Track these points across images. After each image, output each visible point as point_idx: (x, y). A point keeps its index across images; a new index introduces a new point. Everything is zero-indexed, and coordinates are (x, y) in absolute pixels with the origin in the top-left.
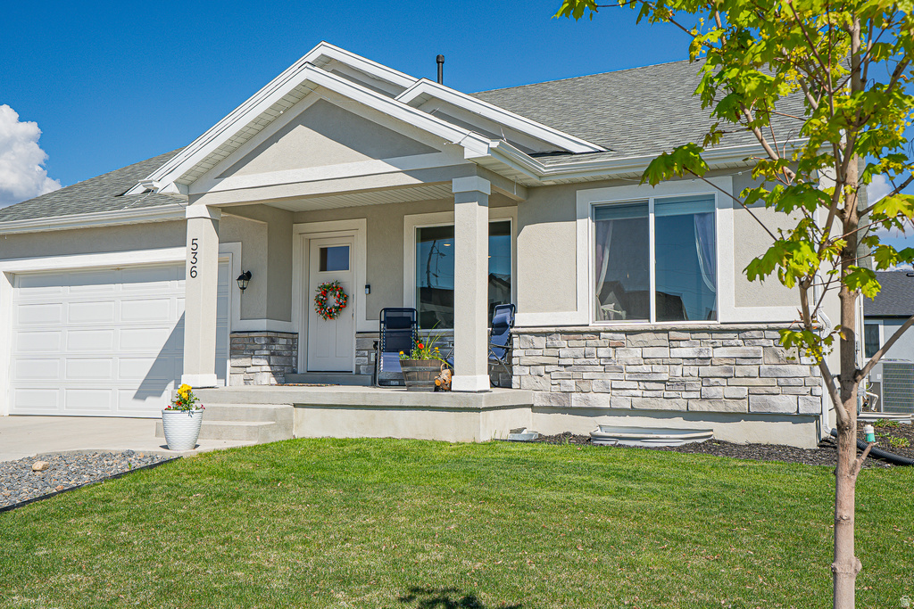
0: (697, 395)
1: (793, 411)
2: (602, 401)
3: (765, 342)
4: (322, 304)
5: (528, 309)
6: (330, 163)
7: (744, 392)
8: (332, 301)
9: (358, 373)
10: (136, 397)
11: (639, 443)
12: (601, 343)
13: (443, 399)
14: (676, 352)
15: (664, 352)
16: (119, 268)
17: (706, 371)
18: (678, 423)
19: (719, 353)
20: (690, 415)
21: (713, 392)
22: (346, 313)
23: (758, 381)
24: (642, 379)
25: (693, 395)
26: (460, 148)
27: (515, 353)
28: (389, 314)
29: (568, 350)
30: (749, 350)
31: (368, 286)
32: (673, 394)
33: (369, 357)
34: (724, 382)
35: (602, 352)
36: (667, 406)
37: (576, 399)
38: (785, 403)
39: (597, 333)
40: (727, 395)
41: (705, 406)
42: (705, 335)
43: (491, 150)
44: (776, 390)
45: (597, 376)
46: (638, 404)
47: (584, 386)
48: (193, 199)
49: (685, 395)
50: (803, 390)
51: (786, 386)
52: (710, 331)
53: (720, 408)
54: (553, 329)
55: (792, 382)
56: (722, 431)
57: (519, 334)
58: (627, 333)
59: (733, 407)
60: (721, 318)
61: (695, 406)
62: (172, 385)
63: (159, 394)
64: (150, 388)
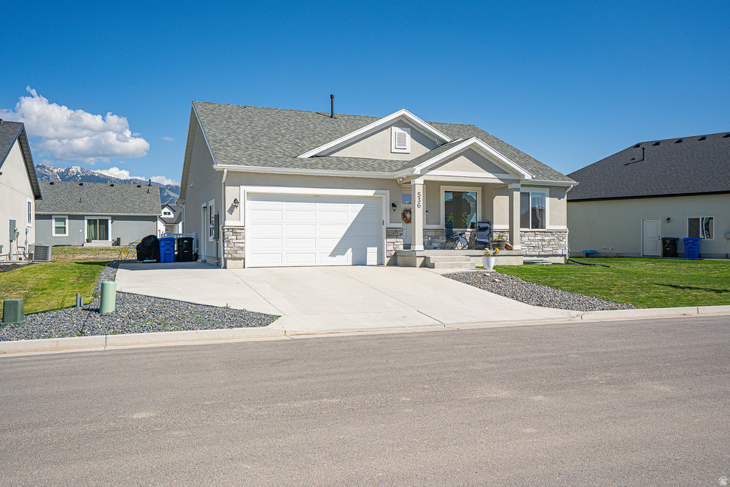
0: (541, 250)
1: (561, 254)
5: (497, 224)
7: (551, 249)
8: (408, 215)
10: (330, 256)
14: (537, 238)
15: (533, 238)
17: (544, 243)
18: (535, 258)
19: (546, 238)
20: (539, 256)
21: (545, 249)
23: (554, 246)
24: (528, 246)
30: (553, 238)
31: (427, 211)
32: (535, 250)
34: (547, 246)
36: (534, 253)
38: (560, 252)
40: (548, 249)
41: (543, 253)
44: (558, 248)
46: (528, 253)
49: (538, 250)
51: (560, 247)
52: (544, 232)
53: (546, 254)
58: (525, 232)
59: (549, 253)
60: (547, 228)
61: (541, 253)
62: (350, 251)
63: (344, 254)
64: (338, 251)
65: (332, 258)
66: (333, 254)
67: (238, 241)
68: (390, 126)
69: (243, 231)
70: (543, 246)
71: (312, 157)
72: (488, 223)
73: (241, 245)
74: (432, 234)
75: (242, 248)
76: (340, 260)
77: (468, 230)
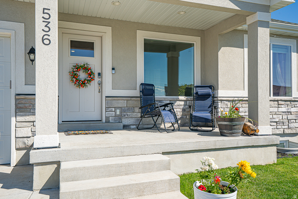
0: (286, 127)
5: (224, 88)
8: (83, 75)
9: (107, 121)
14: (281, 110)
15: (275, 110)
17: (290, 117)
20: (284, 135)
21: (291, 125)
29: (242, 109)
31: (113, 69)
32: (280, 127)
33: (115, 111)
34: (294, 121)
36: (277, 132)
40: (296, 126)
41: (289, 131)
42: (289, 103)
49: (283, 127)
52: (290, 101)
54: (236, 99)
57: (221, 100)
60: (294, 96)
61: (287, 131)
70: (289, 120)
72: (210, 87)
74: (122, 104)
77: (181, 98)
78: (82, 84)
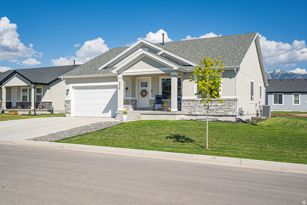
0: (215, 112)
1: (232, 115)
2: (198, 113)
3: (227, 103)
4: (142, 94)
5: (185, 96)
6: (147, 68)
7: (223, 111)
8: (144, 93)
9: (150, 108)
10: (102, 113)
11: (204, 120)
12: (198, 102)
13: (169, 113)
16: (98, 86)
17: (217, 108)
18: (212, 117)
19: (219, 104)
20: (214, 116)
21: (218, 111)
22: (147, 96)
23: (226, 110)
25: (214, 112)
26: (172, 68)
27: (182, 104)
28: (157, 96)
29: (192, 104)
30: (224, 104)
31: (152, 91)
32: (211, 112)
33: (152, 105)
34: (220, 110)
35: (198, 104)
36: (210, 114)
37: (193, 113)
38: (230, 113)
39: (197, 101)
40: (220, 112)
41: (217, 114)
42: (217, 101)
43: (178, 68)
44: (229, 111)
45: (197, 109)
47: (195, 111)
48: (119, 74)
49: (213, 112)
50: (233, 111)
51: (230, 110)
53: (219, 114)
54: (189, 100)
55: (231, 109)
56: (220, 119)
57: (183, 101)
59: (221, 114)
60: (220, 98)
61: (215, 114)
62: (110, 110)
63: (108, 112)
64: (105, 111)
65: (103, 114)
66: (104, 112)
67: (68, 106)
68: (138, 49)
69: (70, 102)
71: (103, 69)
73: (70, 108)
75: (70, 109)
76: (106, 115)
78: (144, 96)
